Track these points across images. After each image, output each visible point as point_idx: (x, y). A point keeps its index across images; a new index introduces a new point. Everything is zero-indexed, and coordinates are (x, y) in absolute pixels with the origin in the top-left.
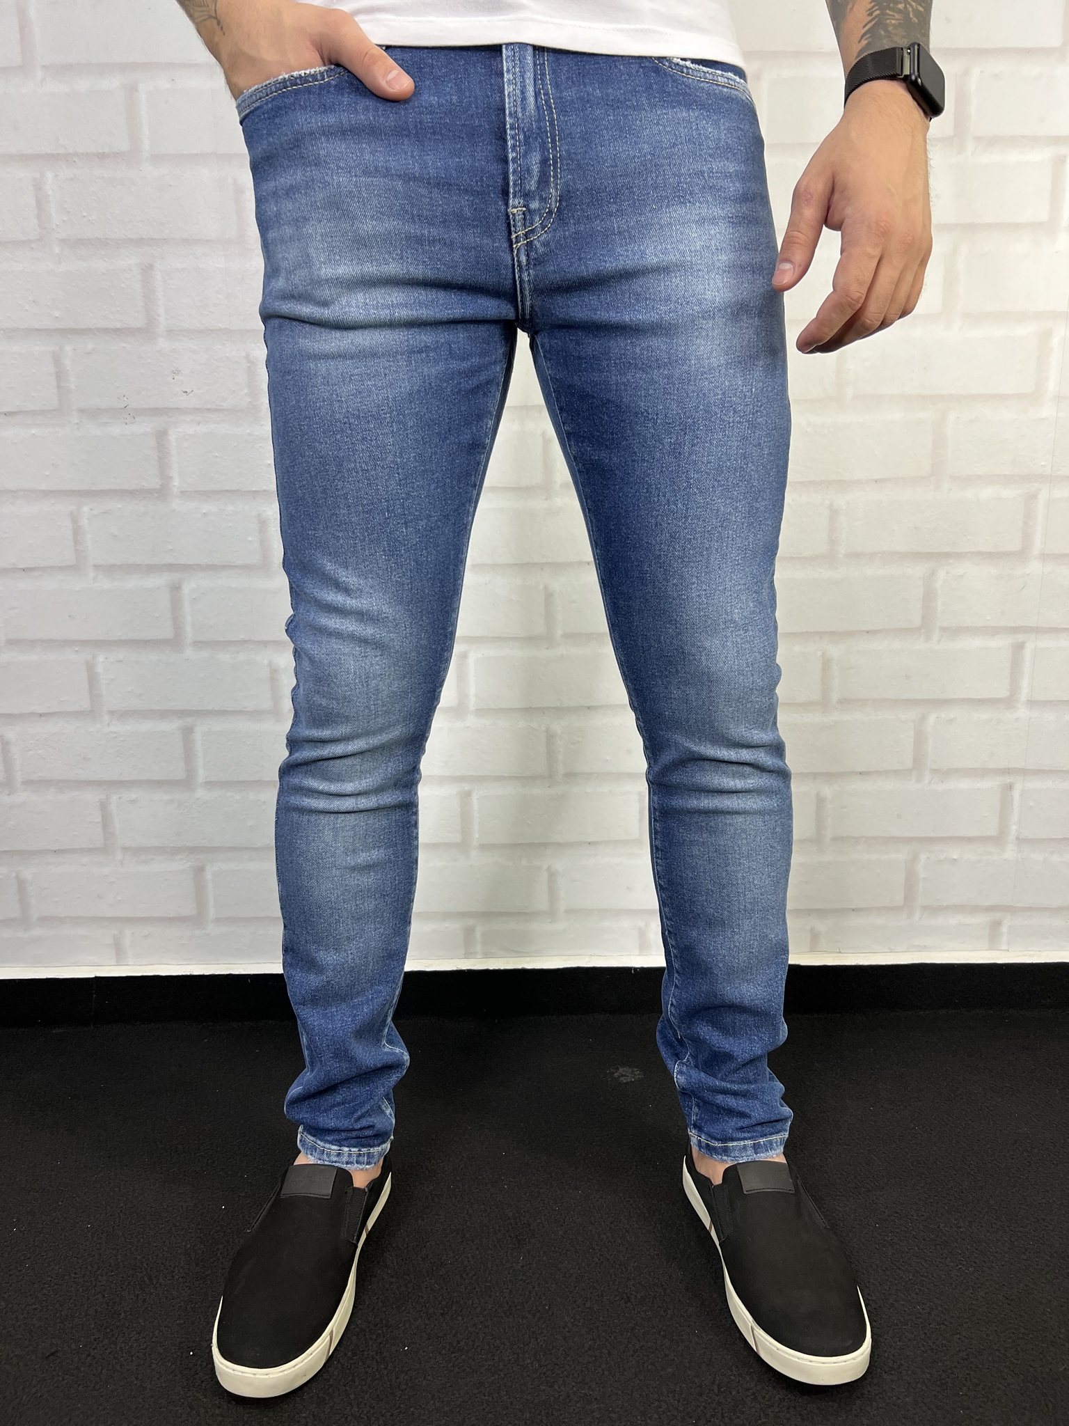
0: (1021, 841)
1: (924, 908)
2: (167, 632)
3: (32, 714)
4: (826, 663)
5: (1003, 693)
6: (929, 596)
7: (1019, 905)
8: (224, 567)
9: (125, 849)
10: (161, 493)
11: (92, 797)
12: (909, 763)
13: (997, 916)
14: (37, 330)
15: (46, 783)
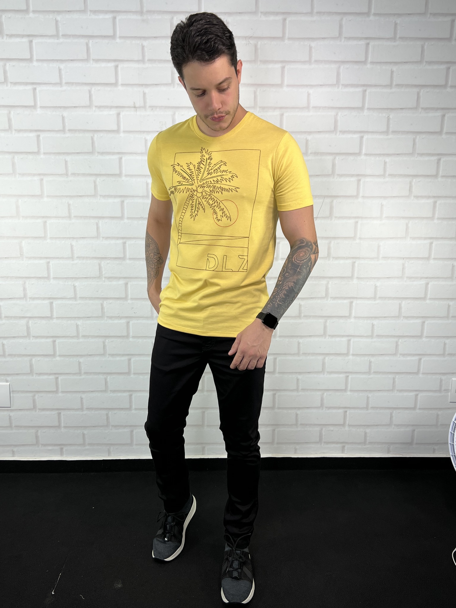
0: (349, 426)
1: (325, 442)
2: (127, 371)
3: (90, 391)
4: (298, 380)
5: (344, 388)
6: (324, 364)
7: (349, 442)
8: (142, 355)
9: (112, 426)
10: (127, 337)
11: (104, 412)
12: (319, 405)
13: (344, 444)
14: (98, 298)
15: (92, 409)
